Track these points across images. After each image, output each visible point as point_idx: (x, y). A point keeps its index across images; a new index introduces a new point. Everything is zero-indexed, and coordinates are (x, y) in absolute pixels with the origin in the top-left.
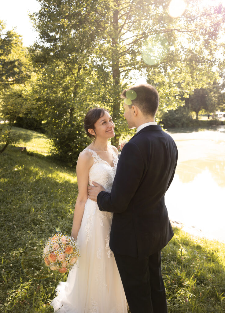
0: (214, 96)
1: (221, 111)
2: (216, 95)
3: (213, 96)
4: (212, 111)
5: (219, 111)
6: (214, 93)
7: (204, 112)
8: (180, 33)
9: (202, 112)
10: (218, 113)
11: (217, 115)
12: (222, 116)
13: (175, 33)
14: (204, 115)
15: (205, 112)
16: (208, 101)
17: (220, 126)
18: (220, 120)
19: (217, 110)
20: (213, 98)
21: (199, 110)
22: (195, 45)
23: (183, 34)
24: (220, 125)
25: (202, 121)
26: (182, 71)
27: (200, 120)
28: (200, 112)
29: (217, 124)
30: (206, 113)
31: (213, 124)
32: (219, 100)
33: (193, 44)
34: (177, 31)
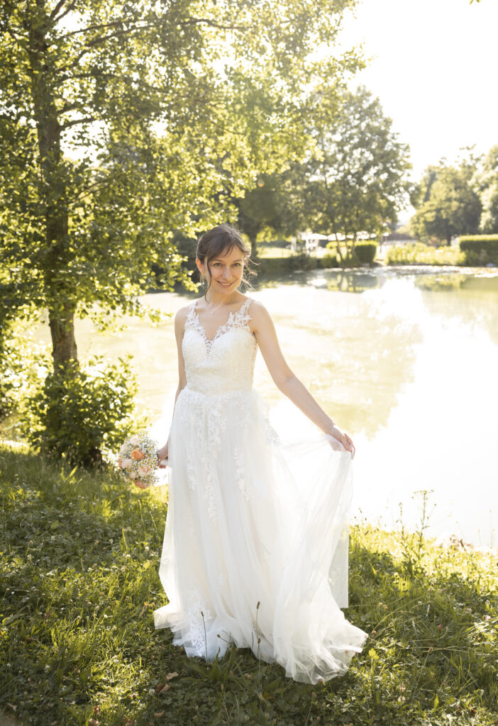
0: (295, 192)
1: (314, 231)
2: (299, 188)
3: (290, 190)
4: (292, 231)
5: (309, 230)
6: (294, 183)
7: (270, 234)
8: (214, 29)
9: (266, 236)
10: (308, 236)
11: (305, 242)
12: (316, 244)
13: (203, 28)
14: (272, 244)
15: (273, 234)
16: (279, 205)
17: (313, 271)
18: (312, 255)
19: (304, 230)
20: (292, 196)
21: (258, 228)
22: (253, 62)
23: (222, 33)
24: (314, 268)
25: (268, 261)
26: (226, 128)
27: (261, 256)
28: (260, 237)
29: (306, 266)
30: (276, 238)
31: (297, 268)
32: (307, 203)
33: (247, 59)
34: (207, 24)
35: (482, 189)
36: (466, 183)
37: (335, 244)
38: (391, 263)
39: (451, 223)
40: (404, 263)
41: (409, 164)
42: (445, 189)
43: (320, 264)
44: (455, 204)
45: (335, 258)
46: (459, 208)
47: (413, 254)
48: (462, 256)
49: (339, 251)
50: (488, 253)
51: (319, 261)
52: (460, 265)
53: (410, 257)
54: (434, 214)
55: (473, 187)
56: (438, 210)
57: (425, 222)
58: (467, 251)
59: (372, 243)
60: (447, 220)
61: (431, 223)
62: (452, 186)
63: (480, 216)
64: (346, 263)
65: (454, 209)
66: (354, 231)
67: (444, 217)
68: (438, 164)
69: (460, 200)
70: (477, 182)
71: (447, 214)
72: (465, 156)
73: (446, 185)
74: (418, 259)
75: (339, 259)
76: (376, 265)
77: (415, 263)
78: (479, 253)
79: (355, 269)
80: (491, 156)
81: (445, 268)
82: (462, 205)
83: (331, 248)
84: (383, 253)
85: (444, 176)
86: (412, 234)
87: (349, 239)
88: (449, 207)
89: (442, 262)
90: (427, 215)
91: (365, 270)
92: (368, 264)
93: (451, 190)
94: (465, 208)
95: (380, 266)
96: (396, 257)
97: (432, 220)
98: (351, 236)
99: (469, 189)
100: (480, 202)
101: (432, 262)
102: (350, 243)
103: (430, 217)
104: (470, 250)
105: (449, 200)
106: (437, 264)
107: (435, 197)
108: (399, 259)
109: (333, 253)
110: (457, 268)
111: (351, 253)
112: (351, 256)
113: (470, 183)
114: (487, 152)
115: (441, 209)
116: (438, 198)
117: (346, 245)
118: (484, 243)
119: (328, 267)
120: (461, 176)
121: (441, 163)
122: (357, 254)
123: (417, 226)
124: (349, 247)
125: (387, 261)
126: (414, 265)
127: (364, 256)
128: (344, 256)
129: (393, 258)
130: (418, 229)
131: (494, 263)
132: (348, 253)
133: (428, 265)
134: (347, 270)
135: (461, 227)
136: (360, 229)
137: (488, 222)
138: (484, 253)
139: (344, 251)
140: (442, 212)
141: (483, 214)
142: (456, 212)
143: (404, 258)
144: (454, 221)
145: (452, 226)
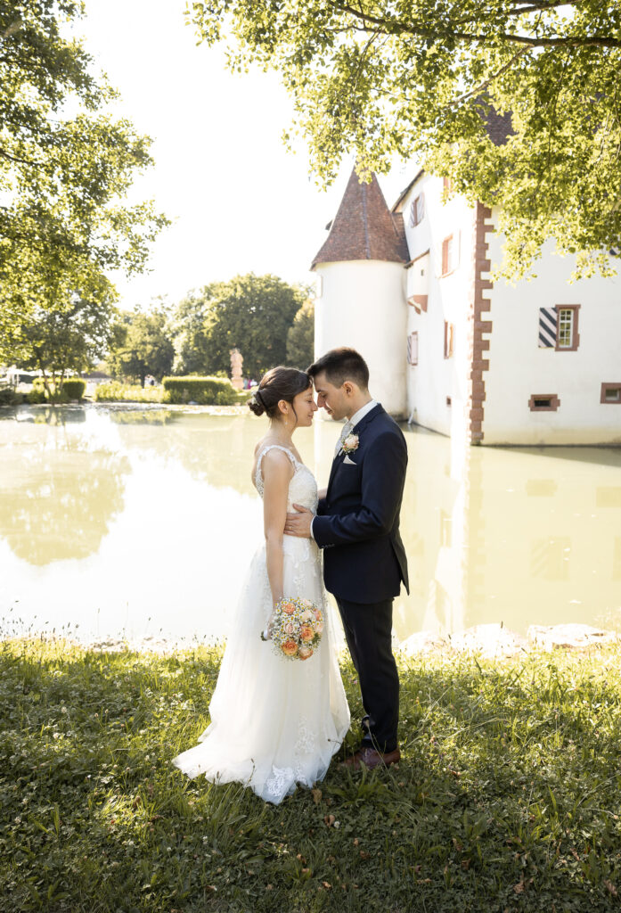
24: (21, 404)
29: (12, 401)
35: (173, 336)
36: (159, 330)
37: (42, 380)
38: (99, 399)
39: (146, 364)
40: (112, 400)
41: (115, 309)
42: (140, 333)
43: (26, 400)
44: (149, 348)
45: (43, 394)
46: (153, 351)
47: (120, 392)
48: (167, 395)
49: (46, 386)
50: (189, 392)
51: (25, 396)
52: (164, 402)
53: (118, 395)
54: (130, 355)
55: (165, 333)
56: (134, 352)
57: (122, 362)
58: (171, 390)
59: (81, 380)
60: (142, 362)
61: (128, 363)
62: (146, 331)
63: (172, 359)
64: (54, 399)
65: (149, 352)
66: (62, 368)
67: (140, 358)
68: (133, 311)
69: (155, 344)
70: (169, 329)
71: (143, 356)
72: (157, 304)
73: (140, 330)
74: (126, 396)
75: (47, 395)
76: (85, 401)
77: (123, 400)
78: (182, 392)
79: (65, 405)
80: (181, 308)
81: (152, 405)
82: (156, 348)
83: (38, 384)
84: (91, 389)
85: (139, 322)
86: (108, 372)
87: (57, 376)
88: (144, 350)
89: (148, 400)
90: (123, 356)
91: (74, 405)
92: (76, 401)
93: (145, 335)
94: (159, 351)
95: (90, 402)
96: (105, 394)
97: (128, 360)
98: (59, 373)
99: (161, 335)
100: (172, 347)
101: (139, 399)
102: (58, 380)
103: (126, 358)
104: (173, 389)
105: (144, 343)
106: (144, 401)
107: (131, 340)
108: (107, 396)
109: (40, 389)
110: (164, 406)
111: (59, 389)
112: (59, 392)
113: (163, 330)
114: (178, 305)
115: (137, 351)
116: (134, 341)
117: (54, 382)
118: (186, 384)
119: (36, 403)
120: (154, 323)
121: (136, 310)
122: (66, 391)
123: (114, 365)
124: (57, 384)
125: (96, 397)
126: (122, 402)
127: (73, 393)
128: (53, 392)
129: (102, 395)
130: (114, 368)
131: (195, 401)
132: (56, 389)
133: (136, 402)
134: (56, 406)
135: (155, 369)
136: (69, 366)
137: (180, 365)
138: (186, 392)
139: (52, 387)
140: (138, 354)
141: (175, 358)
142: (151, 354)
143: (112, 395)
144: (149, 363)
145: (146, 367)
